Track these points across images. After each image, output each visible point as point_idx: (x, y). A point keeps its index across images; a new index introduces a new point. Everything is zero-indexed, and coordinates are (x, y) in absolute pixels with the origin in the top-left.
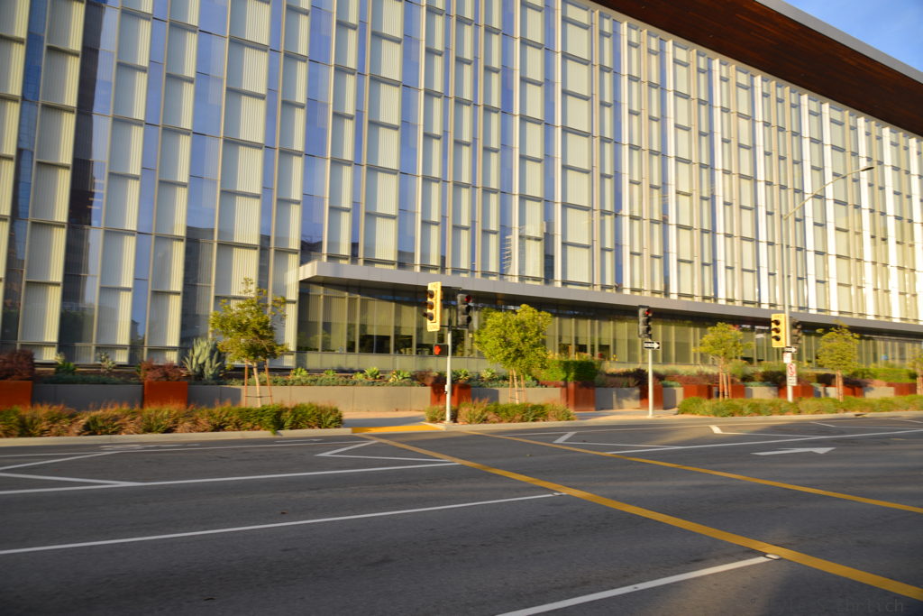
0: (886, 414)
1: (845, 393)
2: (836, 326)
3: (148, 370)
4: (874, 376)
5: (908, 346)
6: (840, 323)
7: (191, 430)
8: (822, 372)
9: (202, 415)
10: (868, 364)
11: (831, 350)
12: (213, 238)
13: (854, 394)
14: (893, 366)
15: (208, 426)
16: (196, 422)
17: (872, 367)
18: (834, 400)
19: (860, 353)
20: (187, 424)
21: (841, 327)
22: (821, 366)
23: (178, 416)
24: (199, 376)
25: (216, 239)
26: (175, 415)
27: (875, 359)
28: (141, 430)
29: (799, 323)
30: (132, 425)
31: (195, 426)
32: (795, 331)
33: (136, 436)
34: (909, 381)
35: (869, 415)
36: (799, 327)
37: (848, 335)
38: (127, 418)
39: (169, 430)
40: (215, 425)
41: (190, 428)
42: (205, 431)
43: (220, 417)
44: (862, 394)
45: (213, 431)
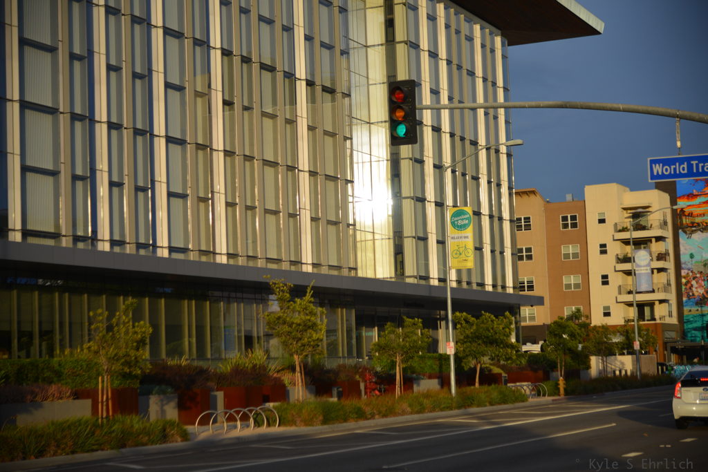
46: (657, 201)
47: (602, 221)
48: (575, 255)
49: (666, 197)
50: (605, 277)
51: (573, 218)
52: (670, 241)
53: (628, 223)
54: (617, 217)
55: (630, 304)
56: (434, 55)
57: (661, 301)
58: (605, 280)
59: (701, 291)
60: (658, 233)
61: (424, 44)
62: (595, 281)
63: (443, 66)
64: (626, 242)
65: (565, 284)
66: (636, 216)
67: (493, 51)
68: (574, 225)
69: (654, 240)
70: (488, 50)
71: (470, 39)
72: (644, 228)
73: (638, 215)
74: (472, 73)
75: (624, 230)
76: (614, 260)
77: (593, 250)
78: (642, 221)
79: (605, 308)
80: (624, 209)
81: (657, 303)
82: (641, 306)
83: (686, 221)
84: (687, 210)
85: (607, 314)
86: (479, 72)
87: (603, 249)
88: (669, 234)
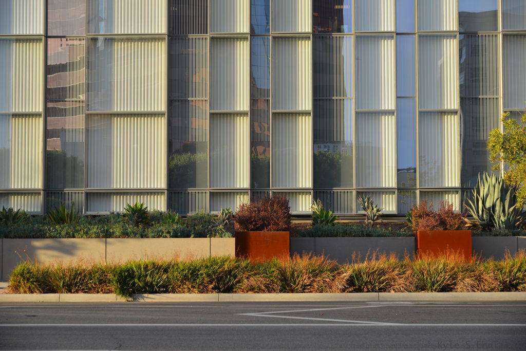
3: (420, 216)
7: (473, 288)
9: (487, 269)
12: (496, 29)
15: (495, 284)
16: (479, 279)
20: (468, 281)
23: (456, 269)
24: (488, 226)
25: (500, 29)
26: (453, 268)
28: (413, 287)
30: (401, 281)
31: (479, 284)
33: (406, 294)
38: (396, 272)
39: (446, 289)
40: (504, 283)
41: (472, 286)
42: (492, 290)
43: (510, 272)
45: (502, 291)
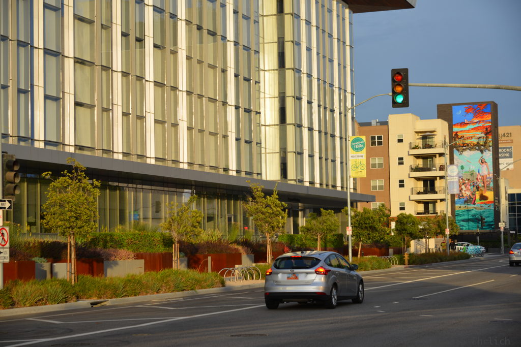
0: (132, 299)
1: (79, 271)
2: (70, 168)
4: (119, 244)
5: (164, 199)
6: (77, 163)
8: (49, 239)
10: (112, 226)
11: (61, 206)
13: (92, 272)
14: (144, 229)
17: (118, 230)
18: (63, 283)
19: (102, 210)
21: (77, 169)
22: (47, 231)
27: (122, 220)
29: (17, 162)
32: (10, 175)
34: (162, 249)
35: (109, 302)
36: (16, 168)
37: (86, 182)
44: (102, 271)
46: (440, 127)
47: (400, 141)
48: (380, 165)
49: (446, 124)
50: (401, 182)
51: (380, 138)
52: (448, 156)
53: (420, 143)
54: (412, 138)
55: (419, 202)
56: (308, 23)
57: (442, 200)
58: (402, 184)
59: (468, 193)
60: (441, 151)
61: (303, 16)
62: (394, 184)
63: (314, 30)
64: (418, 157)
65: (372, 186)
66: (424, 138)
67: (344, 19)
68: (380, 143)
69: (437, 155)
70: (341, 18)
71: (330, 11)
72: (430, 147)
73: (426, 137)
74: (331, 36)
75: (416, 148)
76: (408, 169)
77: (394, 162)
78: (429, 141)
79: (401, 204)
80: (416, 132)
81: (439, 201)
82: (426, 203)
83: (459, 142)
84: (460, 134)
85: (402, 208)
86: (335, 35)
87: (401, 161)
88: (448, 152)
